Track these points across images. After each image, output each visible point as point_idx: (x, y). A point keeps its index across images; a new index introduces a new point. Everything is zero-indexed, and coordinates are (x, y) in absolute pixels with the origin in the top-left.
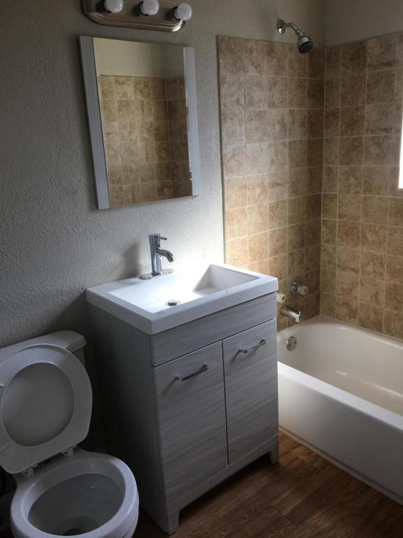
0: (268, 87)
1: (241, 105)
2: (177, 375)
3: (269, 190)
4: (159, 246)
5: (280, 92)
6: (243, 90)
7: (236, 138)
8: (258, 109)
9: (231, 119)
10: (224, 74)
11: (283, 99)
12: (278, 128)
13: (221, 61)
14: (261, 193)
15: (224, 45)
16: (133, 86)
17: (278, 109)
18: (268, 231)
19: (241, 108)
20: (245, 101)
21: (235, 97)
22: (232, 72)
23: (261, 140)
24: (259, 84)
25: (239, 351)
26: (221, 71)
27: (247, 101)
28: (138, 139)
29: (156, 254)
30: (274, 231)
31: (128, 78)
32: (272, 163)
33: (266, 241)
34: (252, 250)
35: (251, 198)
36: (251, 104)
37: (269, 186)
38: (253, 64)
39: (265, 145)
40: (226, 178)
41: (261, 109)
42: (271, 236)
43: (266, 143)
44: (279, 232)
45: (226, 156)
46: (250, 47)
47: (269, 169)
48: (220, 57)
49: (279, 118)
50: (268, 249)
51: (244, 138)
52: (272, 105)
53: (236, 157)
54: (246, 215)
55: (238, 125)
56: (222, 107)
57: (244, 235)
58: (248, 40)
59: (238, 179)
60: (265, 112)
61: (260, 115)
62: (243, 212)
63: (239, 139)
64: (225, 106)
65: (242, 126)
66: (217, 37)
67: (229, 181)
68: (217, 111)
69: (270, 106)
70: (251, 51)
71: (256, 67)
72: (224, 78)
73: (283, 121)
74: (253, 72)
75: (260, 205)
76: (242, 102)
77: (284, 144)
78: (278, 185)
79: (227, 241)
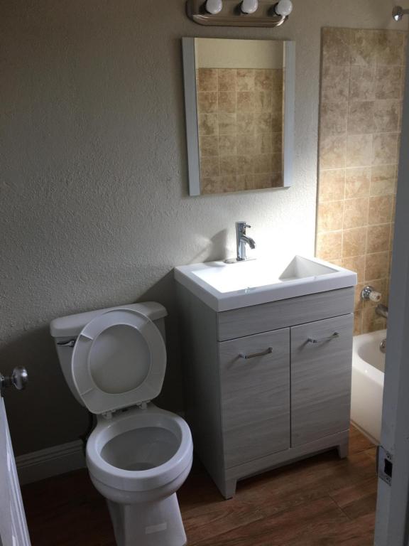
0: (378, 77)
1: (344, 96)
2: (242, 353)
3: (371, 184)
4: (244, 233)
5: (391, 82)
6: (348, 82)
7: (337, 130)
8: (364, 100)
9: (332, 111)
10: (328, 65)
11: (395, 88)
12: (386, 119)
13: (325, 53)
14: (361, 188)
15: (328, 37)
16: (254, 78)
17: (388, 100)
18: (367, 226)
19: (345, 99)
20: (349, 92)
21: (338, 88)
22: (337, 63)
23: (366, 132)
24: (367, 75)
25: (309, 340)
26: (324, 63)
27: (352, 92)
28: (256, 130)
29: (241, 240)
30: (374, 227)
31: (249, 70)
32: (378, 155)
33: (364, 237)
34: (346, 244)
35: (349, 191)
36: (356, 95)
37: (372, 180)
38: (361, 53)
39: (370, 137)
40: (321, 171)
41: (368, 100)
42: (371, 232)
43: (371, 135)
44: (380, 229)
45: (323, 148)
46: (358, 36)
47: (373, 163)
48: (324, 49)
49: (390, 109)
50: (366, 244)
51: (346, 129)
52: (381, 95)
53: (335, 150)
54: (342, 209)
55: (340, 117)
56: (323, 99)
57: (339, 229)
58: (357, 30)
59: (335, 172)
60: (372, 103)
61: (366, 106)
62: (339, 205)
63: (339, 130)
64: (326, 97)
65: (344, 118)
66: (322, 29)
67: (325, 173)
68: (318, 103)
69: (379, 97)
70: (360, 40)
71: (365, 58)
72: (327, 70)
73: (394, 113)
74: (360, 62)
75: (360, 199)
76: (346, 92)
77: (393, 136)
78: (382, 178)
79: (319, 234)
